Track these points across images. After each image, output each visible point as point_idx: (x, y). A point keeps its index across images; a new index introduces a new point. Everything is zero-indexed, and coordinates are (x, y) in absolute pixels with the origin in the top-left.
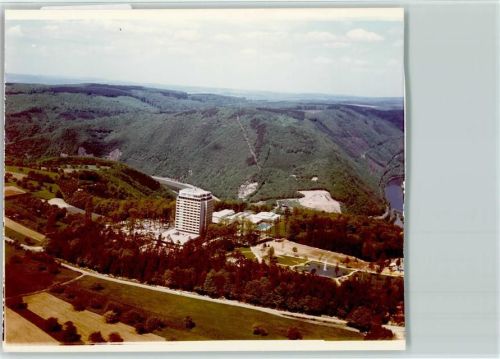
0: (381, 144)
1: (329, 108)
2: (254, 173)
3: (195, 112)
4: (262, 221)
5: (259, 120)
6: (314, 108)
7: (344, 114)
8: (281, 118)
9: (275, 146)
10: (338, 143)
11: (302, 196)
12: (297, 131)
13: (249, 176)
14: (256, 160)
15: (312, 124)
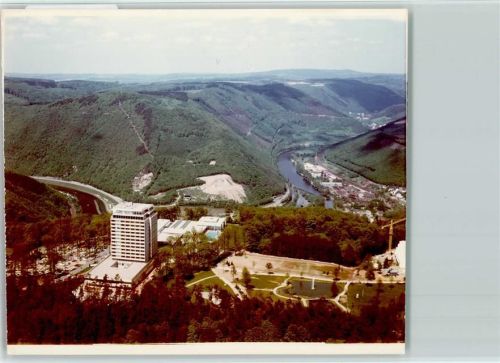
0: (263, 119)
1: (209, 87)
2: (147, 163)
3: (70, 101)
4: (207, 229)
5: (144, 105)
6: (193, 88)
7: (224, 92)
8: (165, 100)
9: (165, 131)
10: (225, 122)
11: (202, 183)
12: (185, 113)
13: (142, 166)
14: (146, 148)
15: (196, 104)
